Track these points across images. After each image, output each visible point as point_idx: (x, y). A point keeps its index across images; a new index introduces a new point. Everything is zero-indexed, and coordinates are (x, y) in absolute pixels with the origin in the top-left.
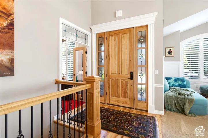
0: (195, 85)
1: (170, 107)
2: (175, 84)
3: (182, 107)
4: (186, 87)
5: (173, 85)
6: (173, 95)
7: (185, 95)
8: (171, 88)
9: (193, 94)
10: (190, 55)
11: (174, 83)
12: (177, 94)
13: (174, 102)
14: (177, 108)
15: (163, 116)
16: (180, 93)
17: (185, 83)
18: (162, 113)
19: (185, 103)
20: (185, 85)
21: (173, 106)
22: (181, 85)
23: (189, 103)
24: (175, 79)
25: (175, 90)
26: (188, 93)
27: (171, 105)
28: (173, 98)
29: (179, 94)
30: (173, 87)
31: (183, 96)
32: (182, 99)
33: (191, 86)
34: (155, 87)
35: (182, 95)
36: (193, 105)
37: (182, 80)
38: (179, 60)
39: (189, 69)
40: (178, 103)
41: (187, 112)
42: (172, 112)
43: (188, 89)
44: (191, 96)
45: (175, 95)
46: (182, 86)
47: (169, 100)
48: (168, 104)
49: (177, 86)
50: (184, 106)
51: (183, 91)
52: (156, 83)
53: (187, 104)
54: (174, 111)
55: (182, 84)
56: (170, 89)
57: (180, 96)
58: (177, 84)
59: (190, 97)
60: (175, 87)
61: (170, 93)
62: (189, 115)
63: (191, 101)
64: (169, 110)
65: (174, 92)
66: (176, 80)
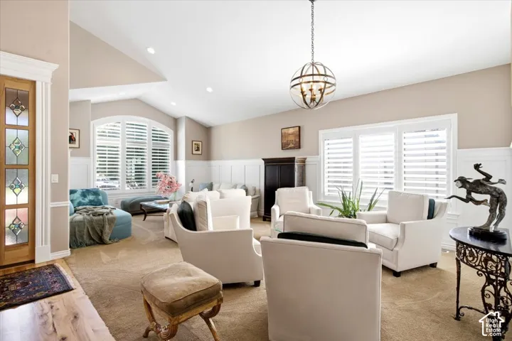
0: (114, 199)
1: (79, 240)
2: (83, 201)
3: (100, 234)
4: (101, 204)
5: (80, 204)
6: (84, 219)
7: (103, 215)
8: (78, 208)
9: (114, 211)
10: (107, 149)
11: (81, 199)
12: (91, 215)
13: (85, 230)
14: (91, 238)
15: (69, 257)
16: (96, 213)
17: (100, 198)
18: (68, 252)
19: (103, 227)
20: (99, 200)
21: (85, 237)
22: (93, 201)
23: (109, 224)
24: (83, 192)
25: (85, 210)
26: (108, 211)
27: (82, 237)
28: (85, 224)
29: (94, 215)
30: (80, 207)
31: (101, 217)
32: (99, 220)
33: (109, 202)
34: (52, 208)
35: (99, 215)
36: (115, 226)
37: (96, 193)
38: (88, 155)
39: (105, 172)
40: (93, 229)
41: (106, 238)
42: (83, 248)
43: (106, 206)
44: (112, 213)
45: (88, 218)
46: (96, 203)
47: (77, 229)
48: (76, 237)
49: (87, 205)
50: (102, 232)
51: (99, 209)
52: (53, 200)
53: (107, 227)
54: (87, 245)
55: (96, 200)
56: (75, 212)
57: (95, 218)
58: (87, 200)
59: (110, 216)
60: (85, 207)
61: (79, 217)
62: (110, 242)
63: (112, 220)
64: (78, 247)
65: (85, 213)
66: (85, 193)
